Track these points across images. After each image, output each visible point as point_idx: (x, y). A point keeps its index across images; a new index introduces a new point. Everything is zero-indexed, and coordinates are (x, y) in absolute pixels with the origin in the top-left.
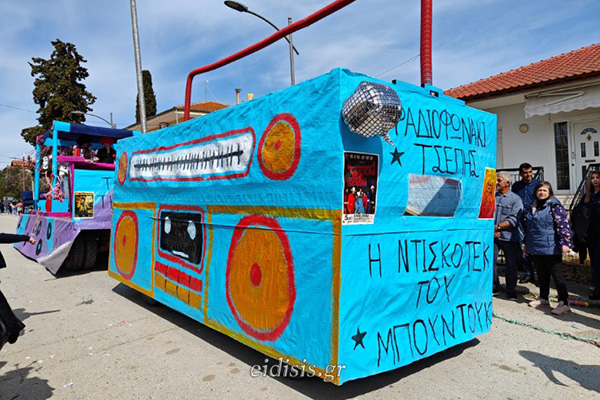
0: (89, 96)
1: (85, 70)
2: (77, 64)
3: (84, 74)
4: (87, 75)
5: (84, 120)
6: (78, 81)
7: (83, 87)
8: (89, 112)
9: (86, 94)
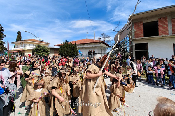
0: (4, 35)
1: (3, 30)
2: (1, 28)
3: (3, 31)
4: (4, 31)
5: (2, 40)
6: (1, 32)
7: (3, 33)
8: (4, 38)
9: (3, 35)
